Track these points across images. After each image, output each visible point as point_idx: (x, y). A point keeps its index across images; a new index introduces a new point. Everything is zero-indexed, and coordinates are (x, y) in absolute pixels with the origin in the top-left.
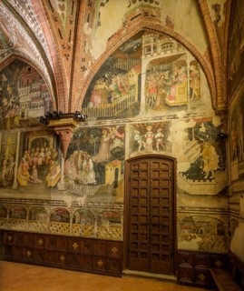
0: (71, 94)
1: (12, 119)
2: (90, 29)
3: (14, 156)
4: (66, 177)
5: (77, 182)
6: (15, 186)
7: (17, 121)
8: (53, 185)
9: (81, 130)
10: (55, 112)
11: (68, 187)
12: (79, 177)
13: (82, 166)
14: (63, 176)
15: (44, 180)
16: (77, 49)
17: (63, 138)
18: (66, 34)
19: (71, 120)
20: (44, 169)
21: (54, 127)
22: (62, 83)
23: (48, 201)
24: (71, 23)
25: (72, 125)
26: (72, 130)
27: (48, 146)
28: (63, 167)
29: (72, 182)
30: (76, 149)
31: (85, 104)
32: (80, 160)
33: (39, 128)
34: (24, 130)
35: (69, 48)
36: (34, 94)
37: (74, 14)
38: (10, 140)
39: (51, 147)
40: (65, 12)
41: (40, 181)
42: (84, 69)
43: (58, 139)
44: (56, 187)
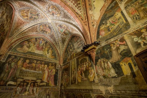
0: (91, 36)
1: (73, 55)
2: (92, 12)
3: (75, 69)
4: (98, 75)
5: (104, 76)
6: (77, 82)
7: (74, 55)
8: (92, 80)
9: (99, 49)
10: (86, 46)
11: (100, 81)
12: (105, 73)
13: (104, 67)
14: (96, 75)
15: (87, 78)
16: (89, 20)
17: (92, 55)
18: (84, 18)
19: (93, 46)
20: (86, 72)
21: (87, 52)
22: (86, 34)
24: (85, 14)
25: (94, 48)
26: (95, 50)
27: (86, 61)
29: (101, 77)
30: (99, 58)
31: (98, 37)
32: (103, 63)
33: (82, 55)
34: (77, 57)
35: (86, 22)
36: (79, 44)
37: (85, 11)
38: (73, 63)
39: (88, 61)
40: (82, 13)
41: (86, 79)
42: (93, 25)
43: (90, 56)
44: (94, 81)
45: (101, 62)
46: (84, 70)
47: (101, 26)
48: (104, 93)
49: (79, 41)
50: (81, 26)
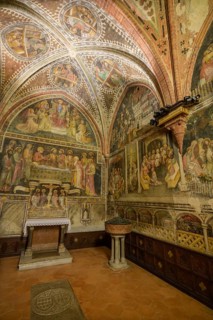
0: (175, 84)
1: (131, 133)
2: (184, 8)
3: (136, 163)
4: (188, 175)
5: (203, 178)
7: (134, 133)
8: (174, 186)
9: (195, 115)
10: (162, 109)
11: (192, 187)
12: (205, 172)
13: (205, 157)
14: (183, 174)
15: (164, 181)
16: (173, 37)
17: (175, 132)
18: (159, 34)
19: (181, 109)
20: (161, 170)
21: (163, 125)
22: (164, 78)
23: (171, 205)
24: (162, 18)
25: (183, 114)
26: (184, 119)
27: (162, 146)
28: (181, 163)
29: (196, 180)
30: (193, 139)
31: (195, 84)
32: (201, 150)
33: (152, 132)
34: (140, 138)
35: (165, 43)
36: (144, 106)
37: (164, 8)
38: (132, 151)
39: (165, 145)
40: (154, 15)
41: (160, 183)
42: (185, 51)
43: (171, 135)
44: (177, 187)
45: (197, 146)
46: (157, 164)
47: (207, 52)
48: (198, 210)
49: (145, 98)
50: (151, 58)
